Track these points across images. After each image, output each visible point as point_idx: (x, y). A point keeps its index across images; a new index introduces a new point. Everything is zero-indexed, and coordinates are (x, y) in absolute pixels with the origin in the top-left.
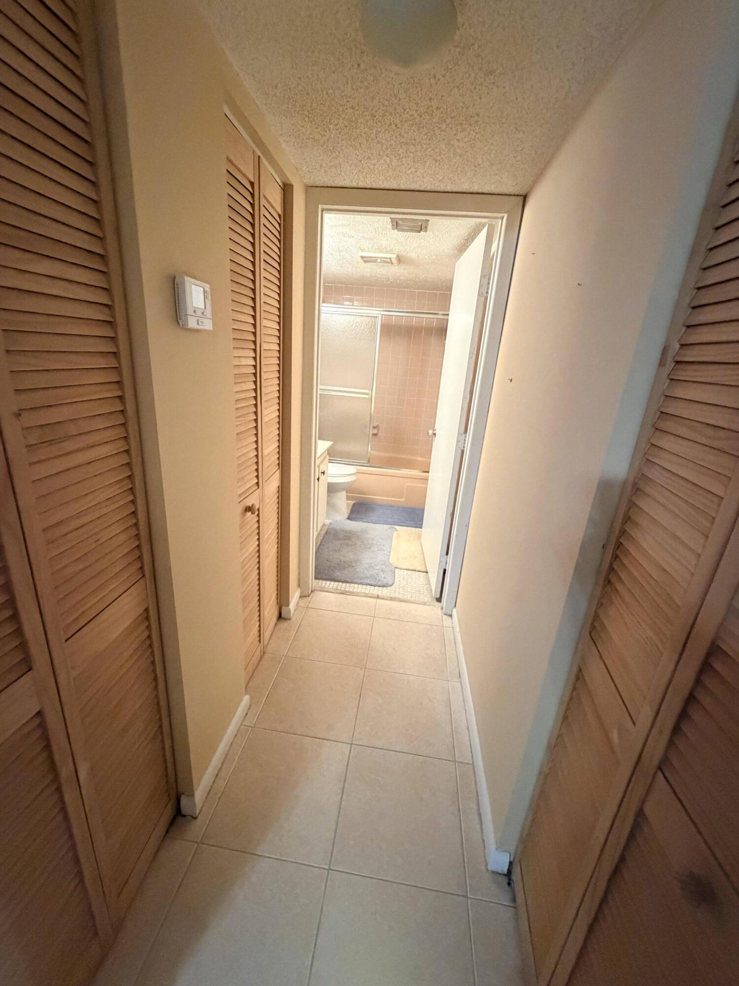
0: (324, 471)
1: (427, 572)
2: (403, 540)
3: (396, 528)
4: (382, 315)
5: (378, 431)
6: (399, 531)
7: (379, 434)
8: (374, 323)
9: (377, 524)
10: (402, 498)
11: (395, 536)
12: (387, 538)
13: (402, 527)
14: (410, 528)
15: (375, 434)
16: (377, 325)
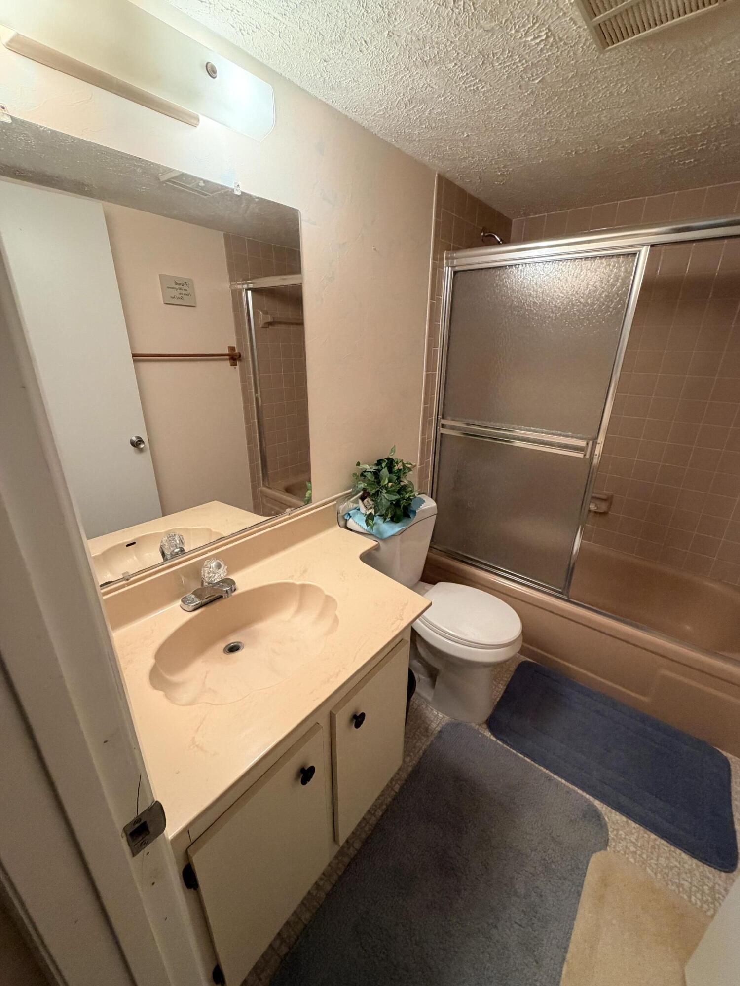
0: (362, 715)
2: (614, 922)
3: (606, 819)
4: (652, 246)
5: (609, 508)
6: (612, 843)
7: (610, 513)
8: (626, 271)
9: (555, 773)
10: (644, 694)
11: (592, 878)
12: (565, 879)
13: (624, 819)
14: (653, 836)
15: (600, 513)
16: (632, 277)
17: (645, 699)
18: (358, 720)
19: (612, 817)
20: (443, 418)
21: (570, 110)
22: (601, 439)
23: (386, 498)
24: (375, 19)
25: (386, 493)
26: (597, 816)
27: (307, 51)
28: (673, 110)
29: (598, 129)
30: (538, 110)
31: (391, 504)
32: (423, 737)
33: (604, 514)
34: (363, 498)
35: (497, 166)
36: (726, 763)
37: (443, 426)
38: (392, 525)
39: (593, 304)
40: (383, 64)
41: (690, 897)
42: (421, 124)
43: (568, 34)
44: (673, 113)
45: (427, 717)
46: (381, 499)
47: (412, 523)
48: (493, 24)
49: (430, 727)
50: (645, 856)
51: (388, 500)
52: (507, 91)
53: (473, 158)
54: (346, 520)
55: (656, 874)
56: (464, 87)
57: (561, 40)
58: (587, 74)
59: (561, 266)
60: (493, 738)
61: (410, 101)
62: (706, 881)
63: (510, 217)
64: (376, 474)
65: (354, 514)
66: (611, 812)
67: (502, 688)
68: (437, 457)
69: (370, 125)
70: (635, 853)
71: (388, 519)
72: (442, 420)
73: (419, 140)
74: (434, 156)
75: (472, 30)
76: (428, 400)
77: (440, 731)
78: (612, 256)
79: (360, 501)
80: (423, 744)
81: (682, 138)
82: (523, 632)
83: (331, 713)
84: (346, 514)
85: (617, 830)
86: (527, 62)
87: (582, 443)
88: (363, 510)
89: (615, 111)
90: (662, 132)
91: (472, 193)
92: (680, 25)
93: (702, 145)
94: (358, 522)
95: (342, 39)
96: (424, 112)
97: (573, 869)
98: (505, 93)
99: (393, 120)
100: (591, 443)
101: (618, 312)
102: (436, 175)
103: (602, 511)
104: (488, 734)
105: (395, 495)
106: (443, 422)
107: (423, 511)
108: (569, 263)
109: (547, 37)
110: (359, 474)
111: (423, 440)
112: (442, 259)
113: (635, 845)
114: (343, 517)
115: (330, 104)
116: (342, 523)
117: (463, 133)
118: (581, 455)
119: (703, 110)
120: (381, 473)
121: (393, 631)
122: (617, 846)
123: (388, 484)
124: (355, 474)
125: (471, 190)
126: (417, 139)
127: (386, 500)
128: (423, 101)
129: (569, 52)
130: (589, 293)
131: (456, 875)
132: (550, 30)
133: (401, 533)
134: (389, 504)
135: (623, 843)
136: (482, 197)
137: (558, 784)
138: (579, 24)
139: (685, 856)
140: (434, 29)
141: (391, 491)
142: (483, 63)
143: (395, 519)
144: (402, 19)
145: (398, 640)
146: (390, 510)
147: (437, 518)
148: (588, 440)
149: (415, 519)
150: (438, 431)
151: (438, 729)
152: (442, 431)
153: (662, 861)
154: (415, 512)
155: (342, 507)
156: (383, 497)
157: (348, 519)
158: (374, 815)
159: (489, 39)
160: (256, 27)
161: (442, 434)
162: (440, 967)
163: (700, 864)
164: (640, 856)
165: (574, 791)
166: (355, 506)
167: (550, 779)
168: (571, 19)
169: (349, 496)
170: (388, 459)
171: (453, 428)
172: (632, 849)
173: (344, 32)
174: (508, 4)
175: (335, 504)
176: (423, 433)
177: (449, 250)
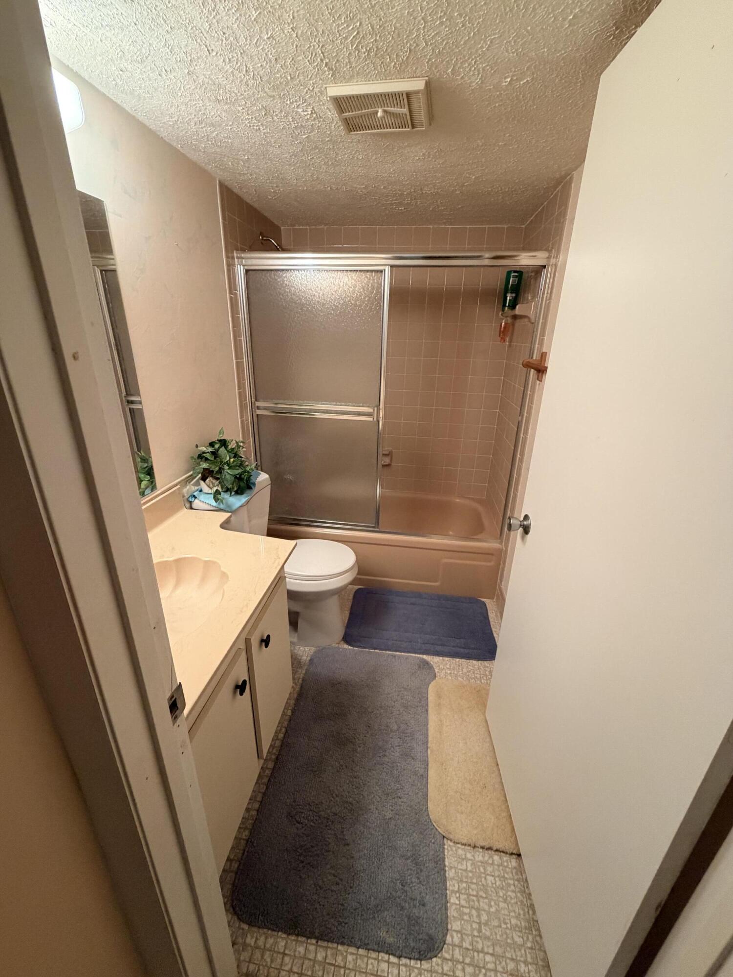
0: (268, 637)
1: (519, 855)
2: (448, 713)
3: (432, 663)
4: (391, 266)
5: (391, 460)
6: (438, 675)
7: (393, 464)
8: (378, 283)
9: (396, 651)
10: (436, 581)
11: (431, 697)
12: (417, 707)
13: (441, 658)
14: (458, 660)
15: (386, 465)
16: (382, 288)
17: (437, 584)
18: (266, 641)
19: (435, 661)
20: (256, 400)
21: (326, 160)
22: (382, 406)
23: (229, 474)
24: (178, 59)
25: (228, 469)
26: (427, 663)
27: (103, 58)
28: (389, 176)
29: (345, 177)
30: (304, 154)
31: (236, 478)
32: (298, 670)
33: (388, 465)
34: (204, 479)
35: (271, 185)
36: (484, 604)
37: (258, 408)
38: (238, 497)
39: (360, 306)
40: (180, 89)
41: (481, 681)
42: (208, 140)
43: (326, 115)
44: (390, 178)
45: (297, 655)
46: (225, 475)
47: (255, 493)
48: (274, 94)
49: (302, 661)
50: (456, 673)
51: (232, 475)
52: (282, 136)
53: (251, 175)
54: (191, 502)
55: (463, 679)
56: (248, 125)
57: (321, 117)
58: (337, 142)
59: (334, 274)
60: (350, 647)
61: (201, 122)
62: (486, 669)
63: (279, 225)
64: (215, 454)
65: (198, 495)
66: (433, 658)
67: (347, 614)
68: (257, 437)
69: (158, 129)
70: (451, 673)
71: (233, 493)
72: (256, 402)
73: (204, 152)
74: (216, 167)
75: (259, 92)
76: (241, 386)
77: (311, 660)
78: (368, 271)
79: (202, 482)
80: (302, 673)
81: (396, 194)
82: (357, 561)
83: (246, 639)
84: (191, 496)
85: (439, 666)
86: (297, 123)
87: (369, 410)
88: (206, 489)
89: (356, 168)
90: (384, 188)
91: (248, 201)
92: (392, 133)
93: (408, 200)
94: (205, 500)
95: (142, 61)
96: (212, 133)
97: (420, 700)
98: (281, 138)
99: (182, 131)
100: (376, 409)
101: (378, 312)
102: (218, 182)
103: (387, 464)
104: (346, 646)
105: (238, 469)
106: (258, 404)
107: (260, 482)
108: (339, 273)
109: (312, 113)
110: (196, 456)
111: (242, 422)
112: (233, 258)
113: (449, 669)
114: (187, 499)
115: (119, 103)
116: (188, 505)
117: (244, 156)
118: (371, 419)
119: (407, 181)
120: (219, 452)
121: (276, 568)
122: (440, 674)
123: (229, 460)
124: (192, 458)
125: (247, 198)
126: (203, 150)
127: (229, 476)
128: (212, 125)
129: (326, 126)
130: (357, 297)
131: (351, 742)
132: (313, 110)
133: (248, 502)
134: (233, 478)
135: (444, 671)
136: (256, 205)
137: (400, 657)
138: (332, 112)
139: (475, 662)
140: (229, 81)
141: (234, 466)
142: (265, 114)
143: (239, 492)
144: (202, 66)
145: (278, 578)
146: (235, 484)
147: (271, 487)
148: (373, 407)
149: (256, 489)
150: (254, 413)
151: (309, 658)
152: (259, 412)
153: (465, 670)
154: (254, 484)
155: (185, 490)
156: (226, 474)
157: (193, 500)
158: (277, 739)
159: (271, 101)
160: (51, 24)
161: (257, 415)
162: (357, 799)
163: (482, 662)
164: (454, 673)
165: (410, 656)
166: (196, 488)
167: (394, 656)
168: (328, 108)
169: (191, 478)
170: (220, 441)
171: (265, 409)
172: (449, 672)
173: (147, 58)
174: (286, 86)
175: (179, 488)
176: (242, 417)
177: (237, 250)
